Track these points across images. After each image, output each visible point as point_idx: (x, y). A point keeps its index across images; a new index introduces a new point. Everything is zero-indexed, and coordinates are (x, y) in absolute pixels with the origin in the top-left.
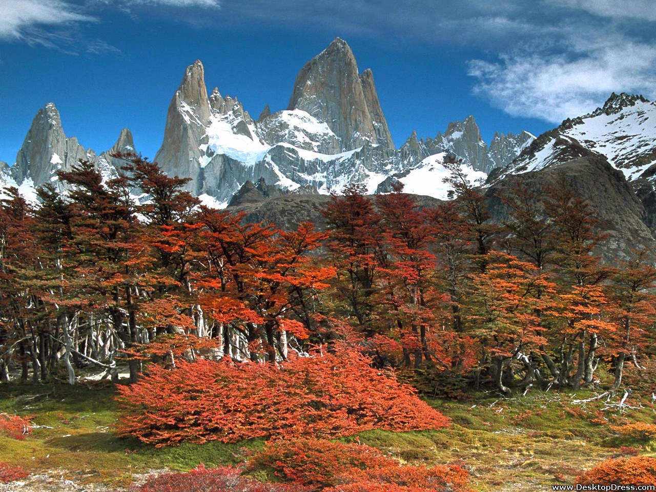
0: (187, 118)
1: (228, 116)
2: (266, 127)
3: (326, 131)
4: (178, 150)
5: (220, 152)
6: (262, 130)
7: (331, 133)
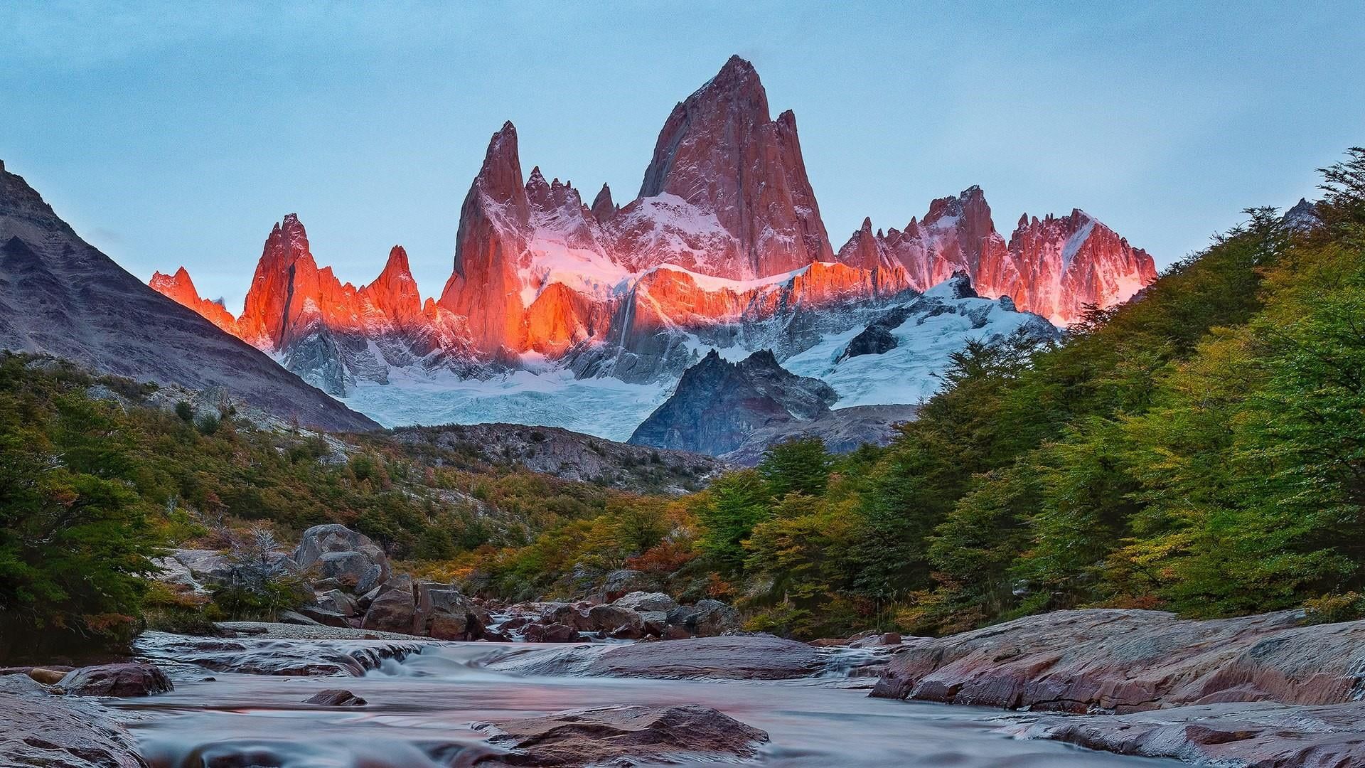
0: (498, 226)
1: (558, 215)
2: (617, 228)
3: (715, 229)
4: (484, 278)
5: (552, 279)
6: (611, 234)
7: (724, 232)
